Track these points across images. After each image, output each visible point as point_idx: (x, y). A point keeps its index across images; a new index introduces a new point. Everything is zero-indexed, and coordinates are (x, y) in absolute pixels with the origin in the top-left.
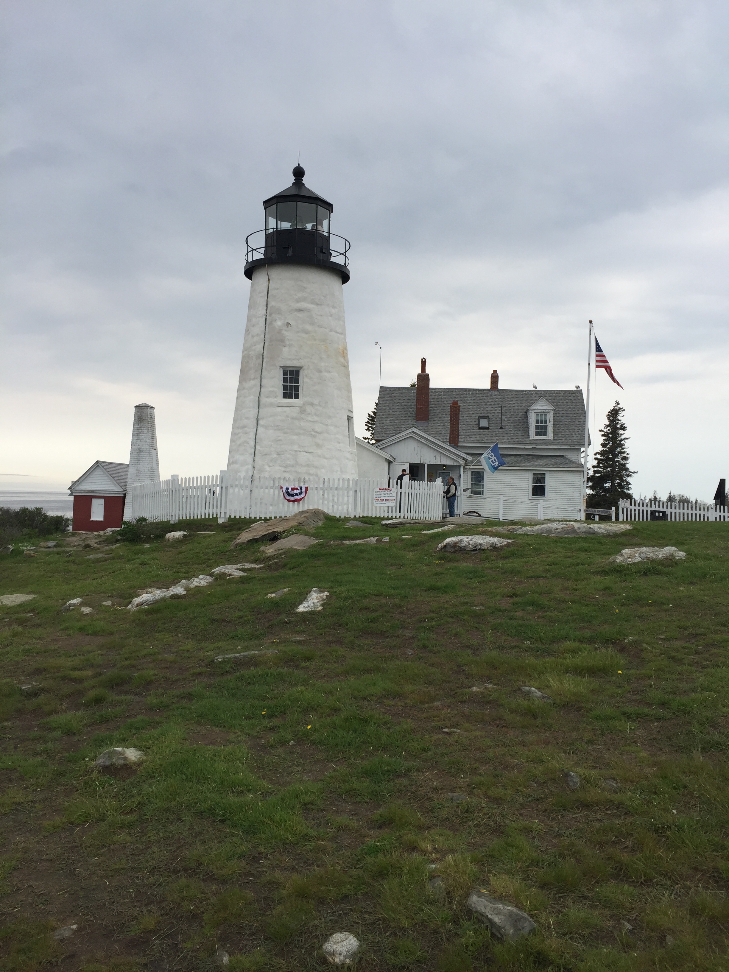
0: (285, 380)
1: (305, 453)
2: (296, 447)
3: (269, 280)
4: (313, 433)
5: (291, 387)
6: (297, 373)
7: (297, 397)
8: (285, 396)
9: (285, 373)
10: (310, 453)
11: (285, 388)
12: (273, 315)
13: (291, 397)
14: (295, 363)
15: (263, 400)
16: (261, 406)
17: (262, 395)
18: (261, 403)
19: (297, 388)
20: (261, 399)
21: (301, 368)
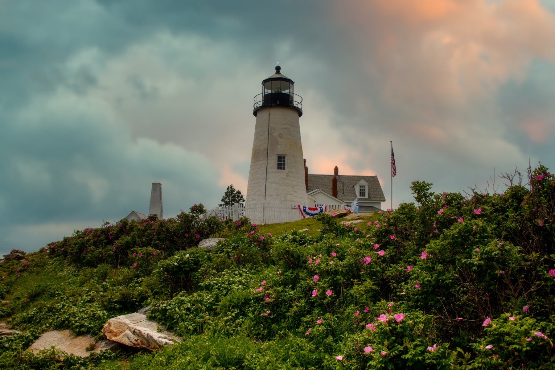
0: (278, 161)
1: (289, 195)
2: (285, 192)
3: (269, 115)
4: (293, 186)
5: (281, 164)
6: (284, 158)
7: (284, 169)
8: (278, 168)
9: (279, 157)
10: (292, 195)
11: (278, 164)
12: (272, 130)
13: (281, 169)
14: (284, 153)
15: (269, 170)
16: (268, 173)
17: (268, 167)
18: (268, 171)
19: (284, 165)
20: (268, 170)
21: (286, 155)
